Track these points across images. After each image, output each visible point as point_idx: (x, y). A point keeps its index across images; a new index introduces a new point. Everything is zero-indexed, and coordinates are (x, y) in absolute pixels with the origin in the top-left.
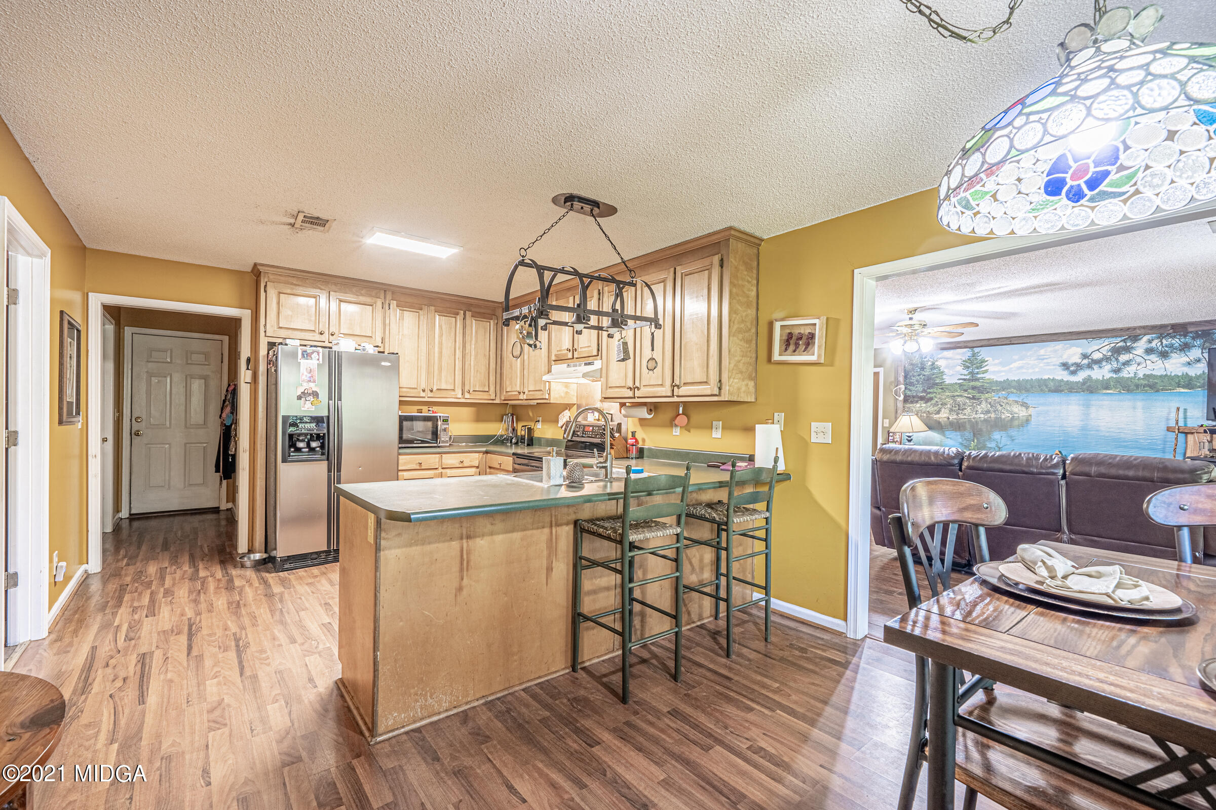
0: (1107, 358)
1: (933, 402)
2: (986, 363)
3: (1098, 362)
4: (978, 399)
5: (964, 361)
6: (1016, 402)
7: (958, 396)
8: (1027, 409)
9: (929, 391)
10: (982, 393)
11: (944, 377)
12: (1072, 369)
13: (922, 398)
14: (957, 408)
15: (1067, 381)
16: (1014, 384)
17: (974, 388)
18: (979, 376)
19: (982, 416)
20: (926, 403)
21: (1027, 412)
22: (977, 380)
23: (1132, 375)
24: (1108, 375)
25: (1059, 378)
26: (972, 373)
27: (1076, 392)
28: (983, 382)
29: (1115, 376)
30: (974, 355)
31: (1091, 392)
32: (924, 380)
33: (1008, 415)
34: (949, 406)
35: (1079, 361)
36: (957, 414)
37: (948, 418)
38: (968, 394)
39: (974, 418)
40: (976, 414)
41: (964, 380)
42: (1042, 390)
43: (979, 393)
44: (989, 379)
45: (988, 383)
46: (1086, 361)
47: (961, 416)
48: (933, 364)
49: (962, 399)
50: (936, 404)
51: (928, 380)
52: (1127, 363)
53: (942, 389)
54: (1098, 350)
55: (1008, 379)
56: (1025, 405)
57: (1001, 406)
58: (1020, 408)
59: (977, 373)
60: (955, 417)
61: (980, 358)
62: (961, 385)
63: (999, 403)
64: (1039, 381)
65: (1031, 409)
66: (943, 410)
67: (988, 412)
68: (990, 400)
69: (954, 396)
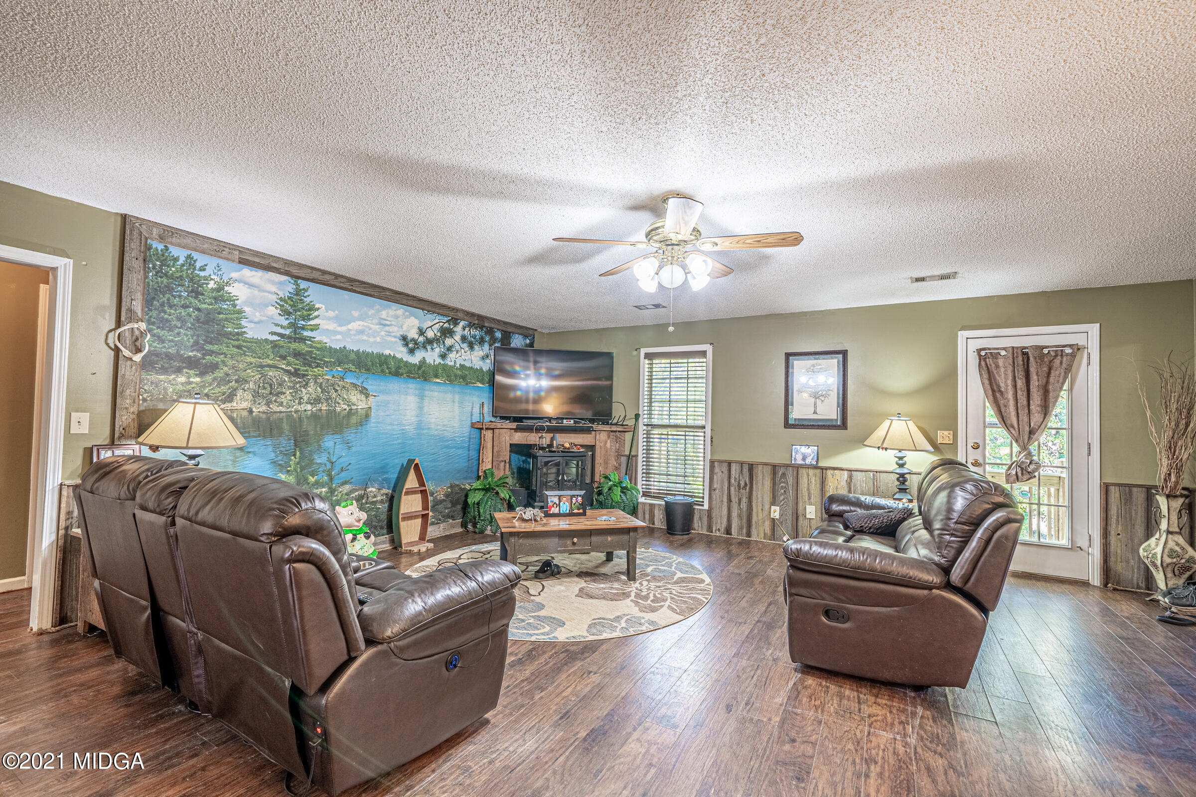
0: (438, 340)
1: (219, 374)
2: (316, 313)
3: (429, 342)
4: (304, 375)
5: (281, 299)
6: (355, 385)
7: (269, 366)
8: (367, 397)
9: (209, 347)
10: (310, 366)
11: (244, 322)
12: (411, 345)
13: (192, 363)
14: (267, 392)
15: (407, 362)
16: (353, 356)
17: (297, 354)
18: (305, 333)
19: (309, 407)
20: (202, 374)
21: (367, 404)
22: (303, 340)
23: (452, 364)
24: (438, 361)
25: (399, 356)
26: (293, 325)
27: (413, 378)
28: (311, 347)
29: (442, 362)
30: (298, 292)
31: (425, 380)
32: (198, 319)
33: (345, 407)
34: (252, 385)
35: (416, 337)
36: (268, 404)
37: (251, 411)
38: (288, 364)
39: (297, 411)
40: (300, 403)
41: (282, 336)
42: (382, 371)
43: (305, 365)
44: (320, 342)
45: (318, 349)
46: (421, 339)
47: (275, 408)
48: (220, 289)
49: (277, 373)
50: (224, 381)
51: (206, 322)
52: (450, 349)
53: (239, 347)
54: (431, 327)
55: (345, 347)
56: (365, 392)
57: (336, 391)
58: (359, 396)
59: (303, 328)
60: (264, 408)
61: (307, 300)
62: (275, 345)
63: (333, 385)
64: (380, 356)
65: (371, 398)
66: (240, 393)
67: (317, 401)
68: (320, 380)
69: (262, 366)
